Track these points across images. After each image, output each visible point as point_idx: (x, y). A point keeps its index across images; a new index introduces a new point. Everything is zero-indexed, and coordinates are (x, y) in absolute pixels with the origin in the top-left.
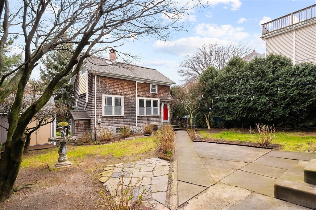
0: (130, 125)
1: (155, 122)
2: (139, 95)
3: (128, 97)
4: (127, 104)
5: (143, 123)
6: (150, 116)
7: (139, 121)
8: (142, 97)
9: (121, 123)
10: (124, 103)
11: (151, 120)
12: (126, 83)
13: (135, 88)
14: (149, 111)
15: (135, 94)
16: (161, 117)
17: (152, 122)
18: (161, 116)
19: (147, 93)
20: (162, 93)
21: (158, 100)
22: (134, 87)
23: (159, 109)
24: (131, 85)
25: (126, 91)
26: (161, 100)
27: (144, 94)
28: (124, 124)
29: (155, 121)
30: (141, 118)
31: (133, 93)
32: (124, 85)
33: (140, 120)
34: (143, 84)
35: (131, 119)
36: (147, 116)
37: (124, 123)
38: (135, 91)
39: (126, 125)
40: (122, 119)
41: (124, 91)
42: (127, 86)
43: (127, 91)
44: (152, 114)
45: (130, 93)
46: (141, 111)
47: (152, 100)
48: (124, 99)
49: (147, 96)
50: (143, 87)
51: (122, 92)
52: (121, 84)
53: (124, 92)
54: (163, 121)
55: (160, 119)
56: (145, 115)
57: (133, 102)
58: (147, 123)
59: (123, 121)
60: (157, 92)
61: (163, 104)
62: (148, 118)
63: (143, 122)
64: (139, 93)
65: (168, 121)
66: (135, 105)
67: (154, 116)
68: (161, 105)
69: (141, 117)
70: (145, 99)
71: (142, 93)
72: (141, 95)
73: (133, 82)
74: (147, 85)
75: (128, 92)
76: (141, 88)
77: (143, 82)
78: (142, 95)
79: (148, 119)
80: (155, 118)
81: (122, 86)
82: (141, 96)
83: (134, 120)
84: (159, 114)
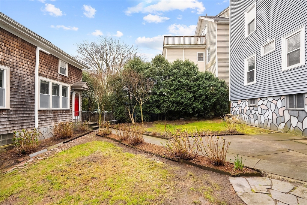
0: (22, 126)
1: (64, 120)
2: (41, 73)
3: (18, 71)
4: (18, 86)
5: (47, 122)
6: (58, 110)
7: (40, 119)
8: (46, 77)
9: (3, 125)
10: (11, 82)
11: (59, 116)
12: (16, 43)
13: (35, 58)
14: (56, 102)
15: (34, 69)
16: (71, 112)
17: (60, 120)
18: (71, 110)
19: (53, 72)
20: (73, 77)
21: (69, 86)
22: (33, 56)
23: (70, 100)
24: (26, 51)
25: (15, 58)
26: (72, 87)
27: (49, 73)
28: (10, 126)
29: (64, 118)
30: (44, 113)
31: (30, 66)
32: (11, 44)
33: (42, 117)
34: (49, 56)
35: (25, 115)
36: (53, 110)
37: (10, 124)
38: (33, 64)
39: (15, 128)
40: (4, 116)
41: (9, 56)
42: (18, 50)
43: (18, 60)
44: (61, 107)
45: (25, 65)
46: (44, 102)
47: (61, 84)
48: (11, 74)
49: (54, 77)
50: (49, 61)
51: (6, 58)
52: (5, 41)
53: (11, 60)
54: (74, 117)
55: (71, 115)
56: (51, 107)
57: (30, 84)
58: (53, 121)
59: (6, 120)
60: (67, 75)
61: (74, 94)
62: (55, 113)
63: (48, 119)
64: (40, 70)
65: (79, 117)
66: (33, 89)
67: (63, 110)
68: (72, 93)
69: (44, 111)
70: (51, 82)
71: (45, 71)
72: (44, 73)
73: (30, 47)
74: (55, 59)
75: (20, 63)
76: (44, 61)
77: (49, 53)
78: (47, 75)
79: (54, 115)
80: (64, 113)
81: (5, 46)
82: (44, 76)
83: (31, 117)
84: (69, 108)
